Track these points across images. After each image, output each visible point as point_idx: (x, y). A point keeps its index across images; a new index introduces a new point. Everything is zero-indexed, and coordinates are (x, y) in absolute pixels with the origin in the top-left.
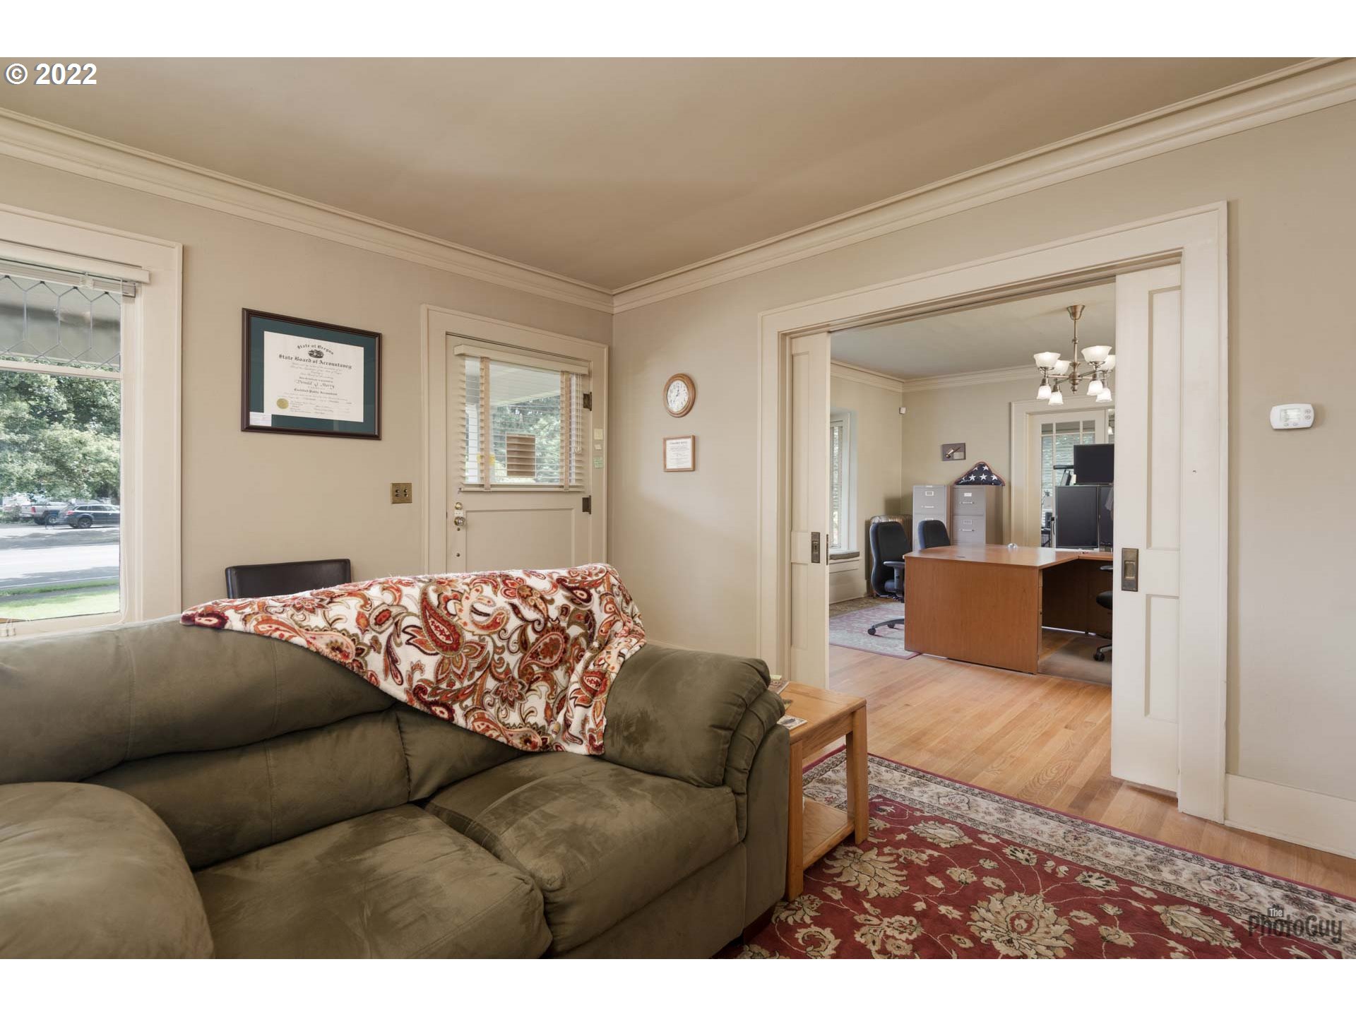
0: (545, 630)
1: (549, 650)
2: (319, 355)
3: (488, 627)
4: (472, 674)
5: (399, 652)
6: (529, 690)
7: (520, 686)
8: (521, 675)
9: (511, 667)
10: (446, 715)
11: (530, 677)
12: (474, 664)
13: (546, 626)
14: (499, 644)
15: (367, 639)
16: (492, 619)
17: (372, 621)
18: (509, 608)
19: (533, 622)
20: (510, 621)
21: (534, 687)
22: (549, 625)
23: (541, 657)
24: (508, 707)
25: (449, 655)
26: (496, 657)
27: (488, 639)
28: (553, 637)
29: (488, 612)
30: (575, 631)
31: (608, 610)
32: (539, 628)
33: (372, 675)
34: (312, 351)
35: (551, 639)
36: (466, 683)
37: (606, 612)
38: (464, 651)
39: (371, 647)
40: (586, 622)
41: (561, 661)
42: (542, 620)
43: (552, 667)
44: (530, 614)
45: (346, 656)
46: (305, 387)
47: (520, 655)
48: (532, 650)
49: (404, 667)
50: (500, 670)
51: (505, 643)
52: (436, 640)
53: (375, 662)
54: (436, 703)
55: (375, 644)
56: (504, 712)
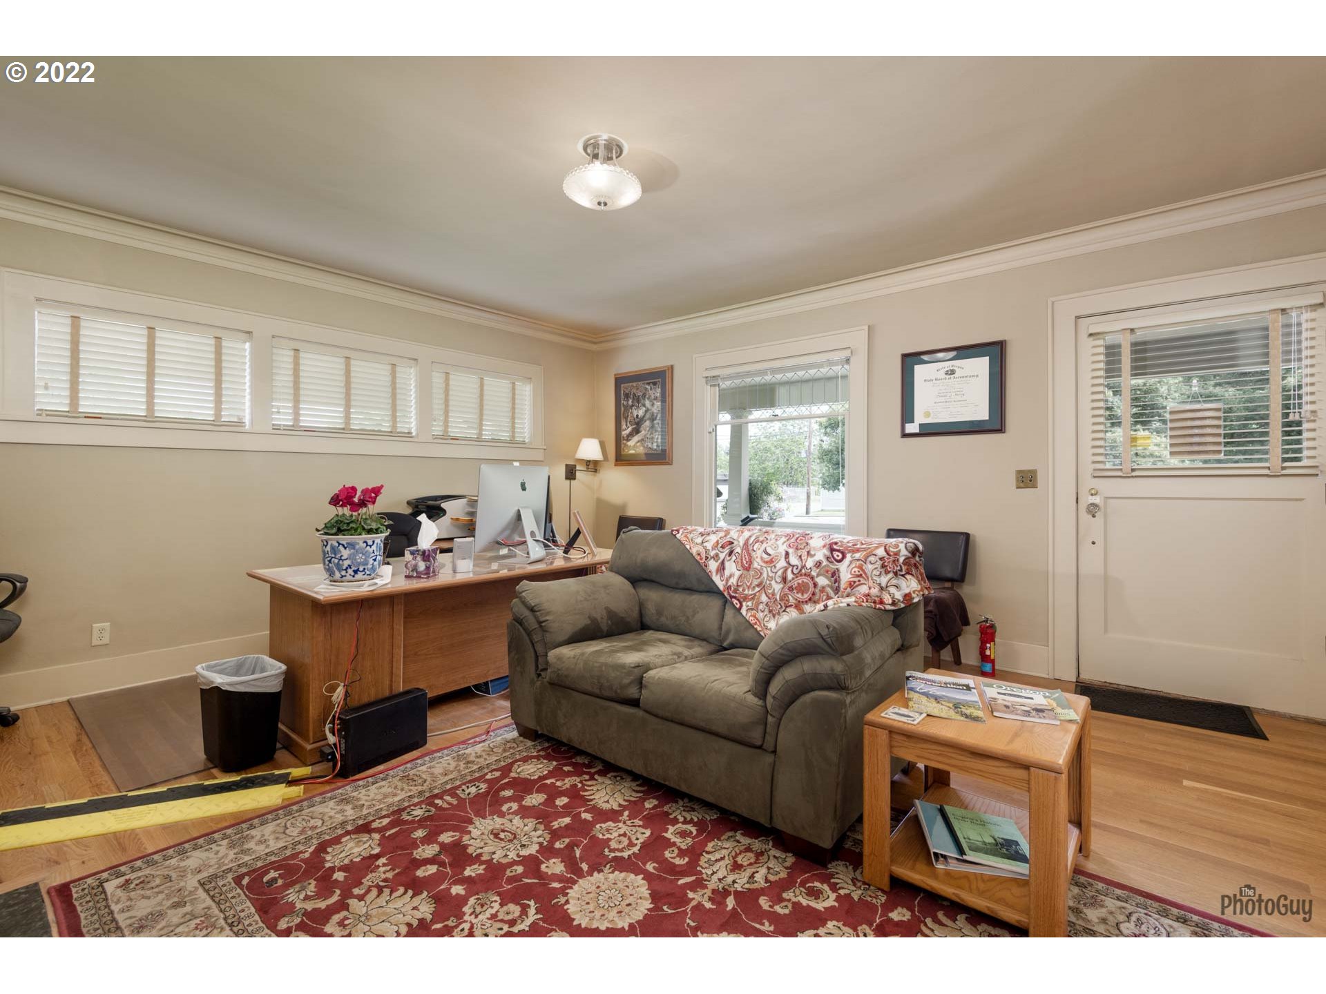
0: (799, 574)
1: (802, 588)
2: (952, 372)
3: (767, 562)
4: (754, 587)
5: (727, 564)
6: (784, 611)
7: (779, 606)
8: (781, 599)
9: (776, 592)
10: (738, 606)
11: (787, 603)
12: (756, 582)
13: (801, 572)
14: (771, 574)
15: (712, 553)
16: (771, 557)
17: (720, 545)
18: (784, 553)
19: (793, 566)
20: (780, 562)
21: (788, 610)
22: (803, 571)
23: (795, 591)
24: (772, 617)
25: (745, 572)
26: (768, 582)
27: (765, 569)
28: (805, 580)
29: (770, 553)
30: (822, 581)
31: (853, 572)
32: (795, 571)
33: (710, 571)
34: (947, 371)
35: (803, 582)
36: (750, 592)
37: (851, 574)
38: (752, 573)
39: (713, 557)
40: (833, 577)
41: (810, 599)
42: (800, 568)
43: (803, 602)
44: (794, 560)
45: (701, 559)
46: (943, 399)
47: (782, 586)
48: (789, 585)
49: (727, 573)
50: (770, 592)
51: (773, 575)
52: (742, 562)
53: (713, 566)
54: (735, 597)
55: (716, 557)
56: (768, 618)
